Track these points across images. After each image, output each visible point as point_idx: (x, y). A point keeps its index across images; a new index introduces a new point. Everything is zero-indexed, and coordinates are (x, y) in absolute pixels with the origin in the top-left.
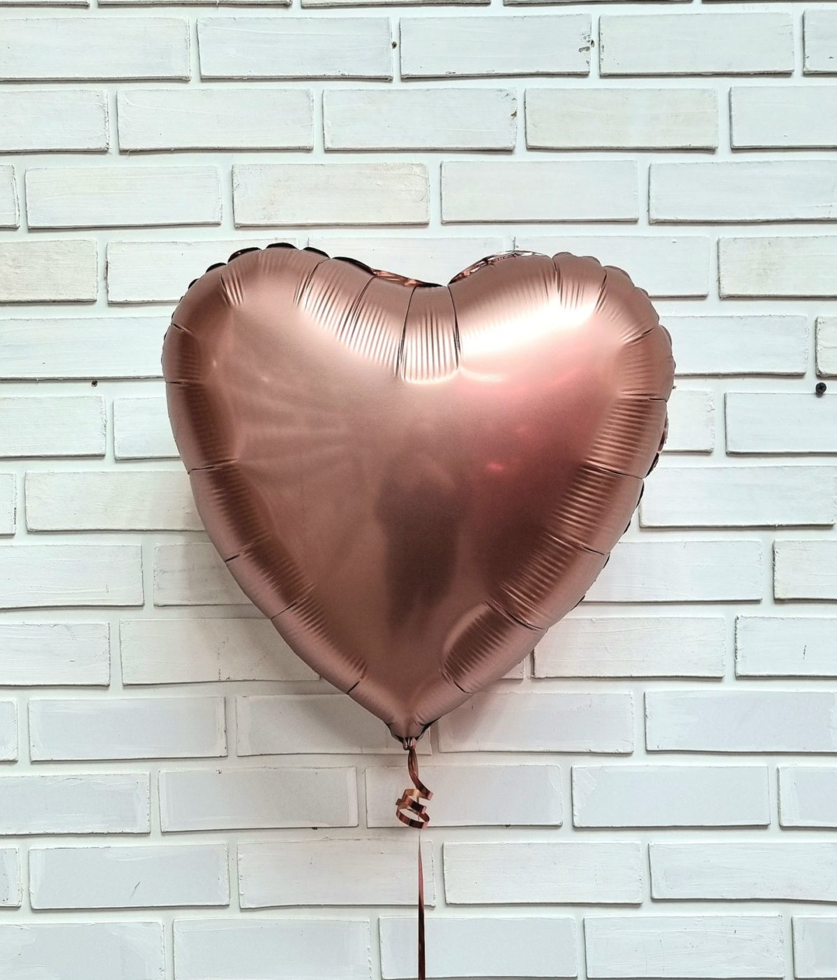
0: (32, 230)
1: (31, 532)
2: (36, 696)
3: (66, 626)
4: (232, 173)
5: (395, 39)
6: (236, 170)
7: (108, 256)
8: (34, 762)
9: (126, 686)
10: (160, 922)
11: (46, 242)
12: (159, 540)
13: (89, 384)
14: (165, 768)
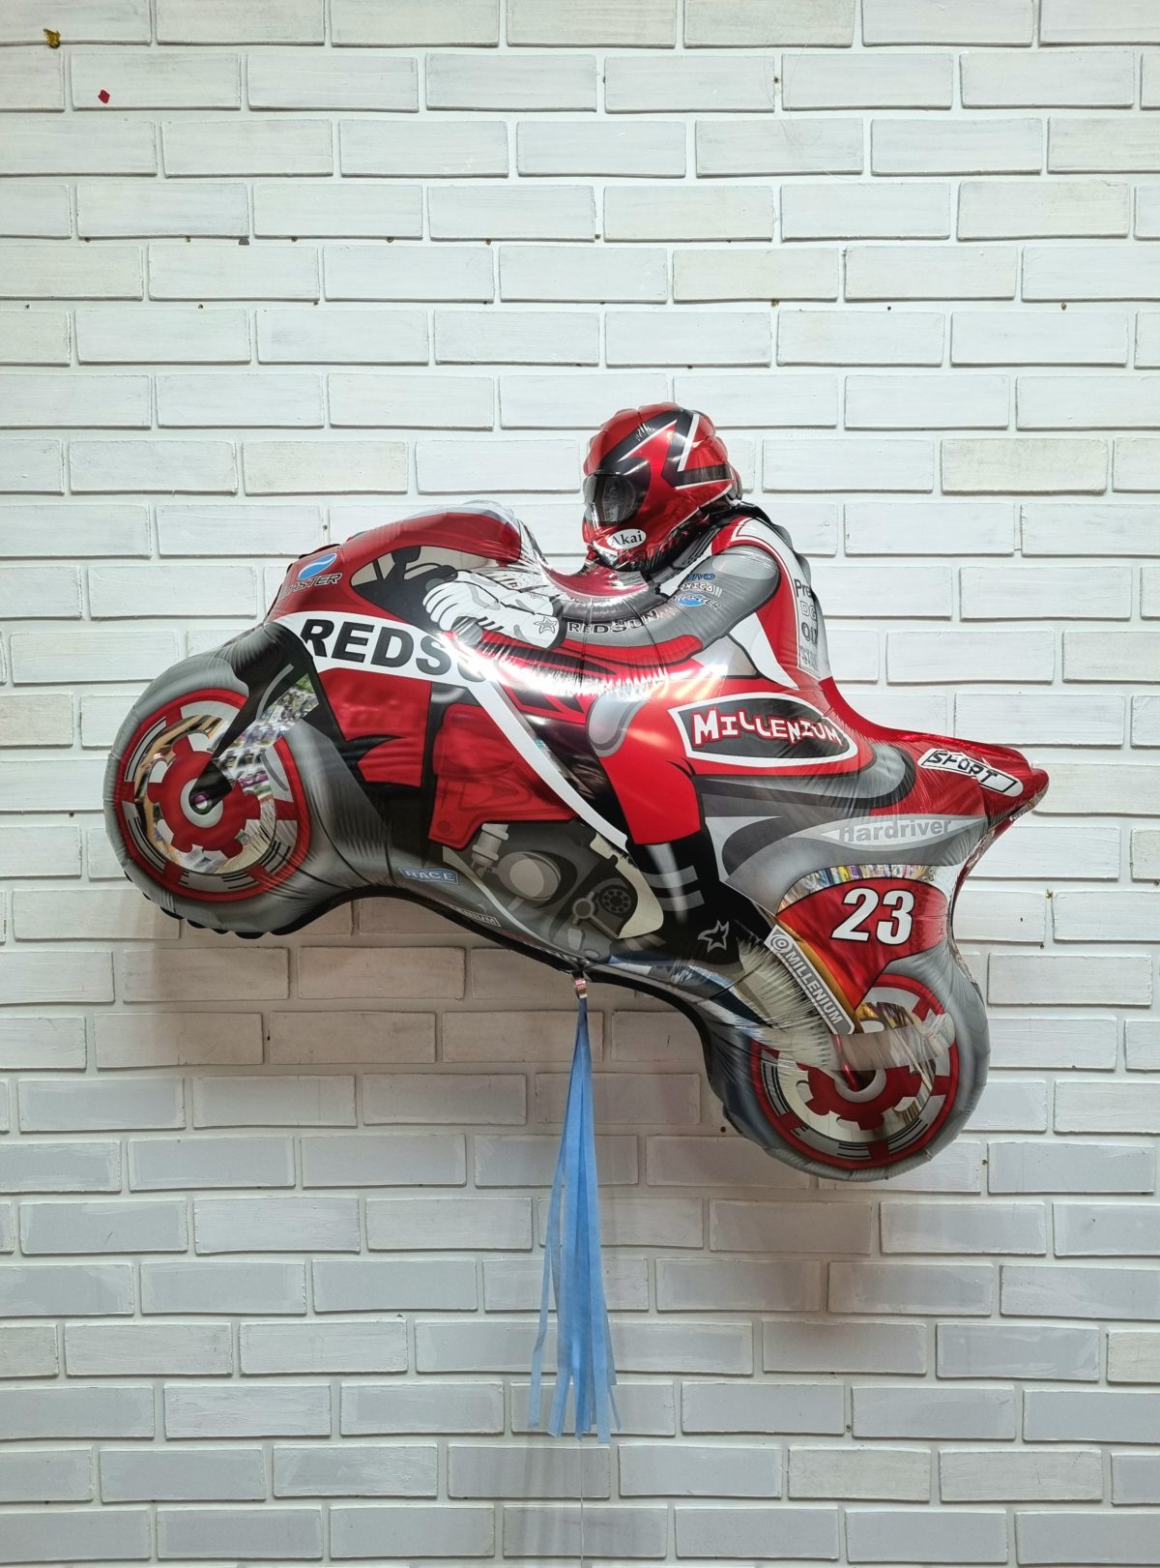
0: (17, 685)
1: (18, 940)
2: (24, 1078)
3: (49, 1020)
4: (187, 638)
5: (325, 523)
6: (190, 636)
7: (83, 708)
8: (23, 1133)
9: (100, 1070)
10: (130, 1264)
11: (29, 696)
12: (128, 949)
13: (68, 815)
14: (133, 1138)
